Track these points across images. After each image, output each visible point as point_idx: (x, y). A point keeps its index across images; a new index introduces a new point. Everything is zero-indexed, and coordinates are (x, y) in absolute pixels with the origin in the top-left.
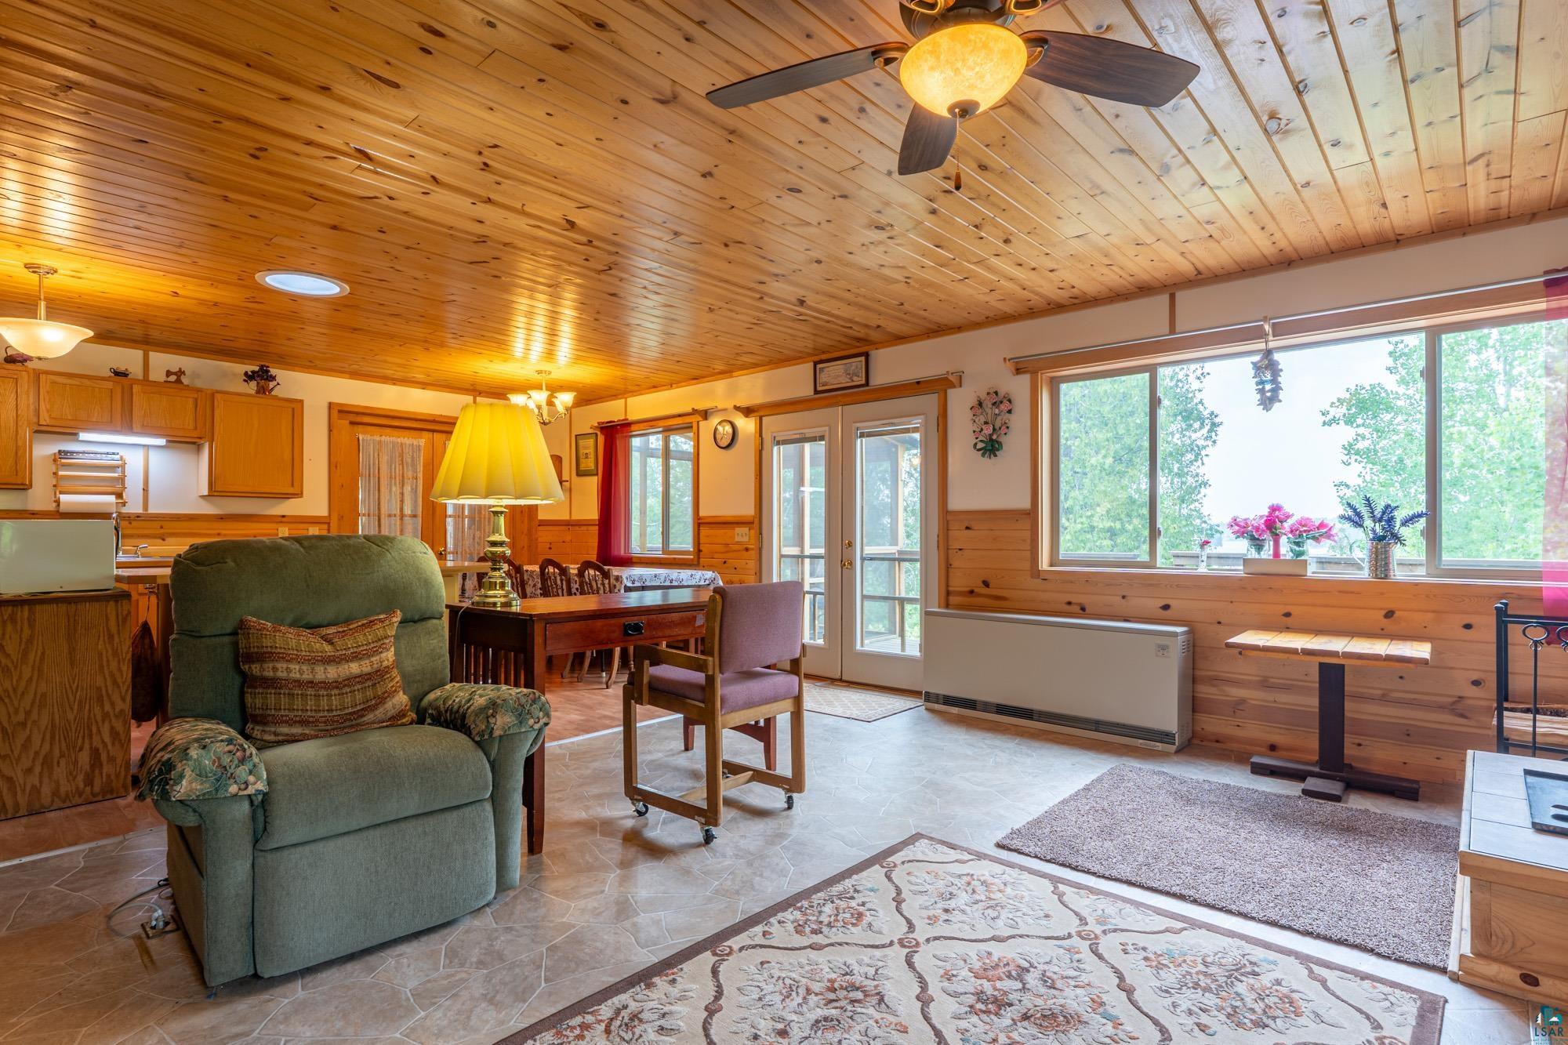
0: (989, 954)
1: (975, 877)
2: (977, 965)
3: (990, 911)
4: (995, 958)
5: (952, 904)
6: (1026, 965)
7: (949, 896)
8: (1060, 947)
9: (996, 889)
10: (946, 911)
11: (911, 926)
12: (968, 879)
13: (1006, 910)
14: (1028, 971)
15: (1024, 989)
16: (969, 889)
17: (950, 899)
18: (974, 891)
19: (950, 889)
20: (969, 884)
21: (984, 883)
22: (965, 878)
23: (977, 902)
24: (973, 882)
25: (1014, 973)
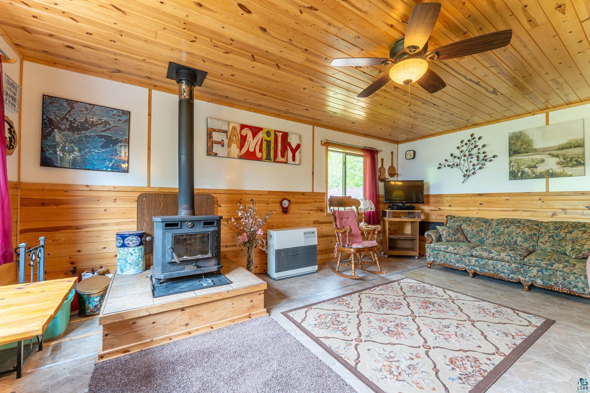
0: (397, 339)
1: (396, 378)
2: (402, 336)
3: (393, 356)
4: (395, 337)
5: (410, 362)
6: (386, 334)
7: (411, 367)
8: (371, 338)
9: (386, 368)
10: (412, 359)
11: (427, 353)
12: (401, 378)
13: (385, 355)
14: (386, 332)
15: (389, 328)
16: (400, 370)
17: (410, 365)
18: (398, 368)
19: (410, 372)
20: (400, 374)
21: (391, 373)
22: (402, 379)
23: (398, 361)
24: (397, 374)
25: (390, 332)
